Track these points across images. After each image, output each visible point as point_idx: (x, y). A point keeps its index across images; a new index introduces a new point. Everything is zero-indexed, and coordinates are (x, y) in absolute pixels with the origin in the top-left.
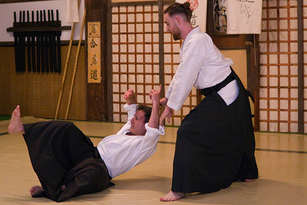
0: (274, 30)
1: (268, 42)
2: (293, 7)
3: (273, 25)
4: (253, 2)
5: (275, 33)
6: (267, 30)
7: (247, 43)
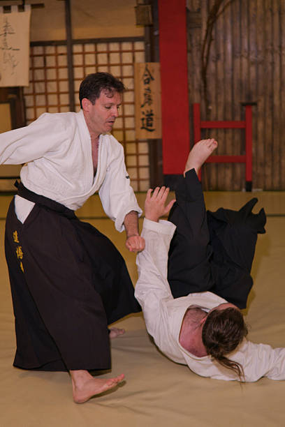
0: (41, 81)
1: (34, 94)
2: (62, 54)
3: (39, 75)
4: (18, 50)
5: (42, 85)
6: (33, 81)
7: (11, 96)
